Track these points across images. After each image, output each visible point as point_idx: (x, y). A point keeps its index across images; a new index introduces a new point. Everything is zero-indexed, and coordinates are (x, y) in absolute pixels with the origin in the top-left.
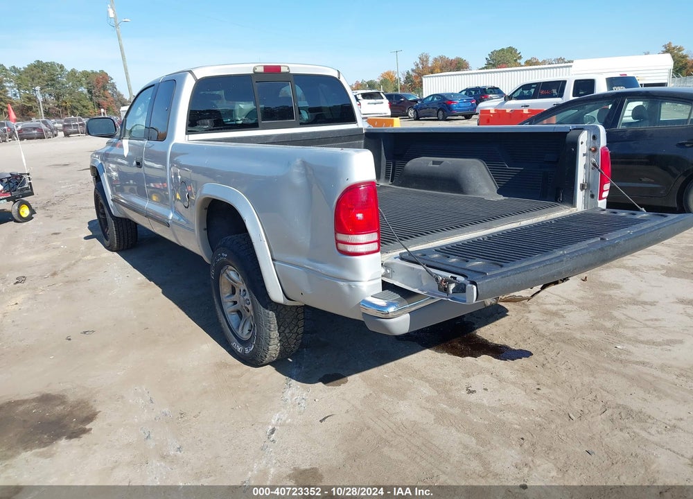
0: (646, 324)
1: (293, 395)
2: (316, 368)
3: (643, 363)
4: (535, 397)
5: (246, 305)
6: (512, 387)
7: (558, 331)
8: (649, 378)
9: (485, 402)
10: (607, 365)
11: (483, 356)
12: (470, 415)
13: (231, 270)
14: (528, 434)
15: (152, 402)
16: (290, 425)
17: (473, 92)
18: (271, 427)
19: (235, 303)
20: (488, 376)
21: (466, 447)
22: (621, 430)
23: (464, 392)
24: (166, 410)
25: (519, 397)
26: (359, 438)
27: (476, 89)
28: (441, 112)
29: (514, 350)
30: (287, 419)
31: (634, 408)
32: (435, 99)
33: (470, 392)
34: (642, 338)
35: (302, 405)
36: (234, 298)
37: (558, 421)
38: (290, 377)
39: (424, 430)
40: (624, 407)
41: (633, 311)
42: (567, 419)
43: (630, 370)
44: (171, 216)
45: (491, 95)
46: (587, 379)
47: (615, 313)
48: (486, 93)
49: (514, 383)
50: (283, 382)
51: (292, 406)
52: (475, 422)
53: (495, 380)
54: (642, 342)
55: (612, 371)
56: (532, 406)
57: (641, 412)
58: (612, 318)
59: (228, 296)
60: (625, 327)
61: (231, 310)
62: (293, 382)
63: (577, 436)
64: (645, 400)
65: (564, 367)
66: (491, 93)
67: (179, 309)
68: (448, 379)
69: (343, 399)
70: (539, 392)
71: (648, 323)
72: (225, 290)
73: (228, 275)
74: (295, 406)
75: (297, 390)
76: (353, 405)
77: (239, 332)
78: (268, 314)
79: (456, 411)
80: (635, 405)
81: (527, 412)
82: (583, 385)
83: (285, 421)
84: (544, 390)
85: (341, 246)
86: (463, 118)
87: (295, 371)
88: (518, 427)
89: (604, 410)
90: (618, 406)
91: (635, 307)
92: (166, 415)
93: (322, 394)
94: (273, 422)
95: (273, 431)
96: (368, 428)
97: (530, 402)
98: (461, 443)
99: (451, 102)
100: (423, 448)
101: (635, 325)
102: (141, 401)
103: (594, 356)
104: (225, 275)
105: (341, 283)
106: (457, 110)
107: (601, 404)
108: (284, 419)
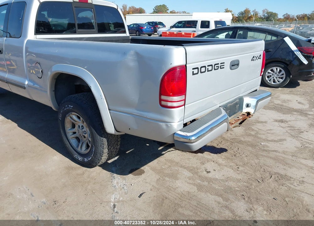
0: (268, 132)
1: (117, 183)
2: (125, 166)
3: (275, 151)
4: (239, 172)
5: (84, 134)
6: (226, 168)
7: (233, 137)
8: (281, 158)
9: (217, 177)
10: (261, 153)
11: (206, 152)
12: (213, 185)
13: (74, 115)
14: (244, 192)
15: (33, 196)
16: (123, 201)
17: (151, 24)
18: (112, 204)
19: (74, 133)
20: (213, 163)
21: (219, 203)
22: (282, 185)
23: (205, 173)
24: (44, 200)
25: (231, 173)
26: (164, 205)
27: (152, 23)
28: (137, 32)
29: (218, 148)
30: (120, 198)
31: (282, 174)
32: (135, 26)
33: (208, 172)
34: (269, 139)
35: (125, 188)
36: (74, 130)
37: (254, 184)
38: (112, 172)
39: (194, 196)
40: (278, 174)
41: (259, 126)
42: (258, 182)
43: (272, 155)
44: (26, 83)
45: (159, 26)
46: (257, 161)
47: (253, 128)
48: (157, 24)
49: (226, 166)
50: (109, 176)
51: (119, 189)
52: (217, 189)
53: (216, 165)
54: (270, 141)
55: (265, 156)
56: (239, 177)
57: (286, 175)
58: (253, 130)
59: (70, 129)
60: (260, 134)
61: (72, 137)
62: (115, 175)
63: (266, 191)
64: (285, 169)
65: (244, 155)
66: (159, 25)
67: (32, 136)
68: (195, 166)
69: (146, 183)
70: (239, 169)
71: (268, 131)
72: (68, 126)
73: (71, 118)
74: (121, 189)
75: (118, 180)
76: (153, 186)
77: (79, 149)
78: (103, 140)
79: (206, 183)
80: (282, 172)
81: (239, 181)
82: (256, 164)
83: (119, 199)
84: (241, 169)
85: (163, 103)
86: (148, 35)
87: (114, 169)
88: (238, 189)
89: (270, 176)
90: (276, 173)
91: (259, 124)
92: (45, 203)
93: (133, 181)
94: (112, 200)
95: (114, 206)
96: (166, 198)
97: (237, 175)
98: (215, 201)
99: (142, 27)
100: (198, 206)
101: (264, 133)
102: (25, 196)
103: (254, 149)
104: (69, 118)
105: (161, 124)
106: (144, 32)
107: (268, 173)
108: (118, 198)
